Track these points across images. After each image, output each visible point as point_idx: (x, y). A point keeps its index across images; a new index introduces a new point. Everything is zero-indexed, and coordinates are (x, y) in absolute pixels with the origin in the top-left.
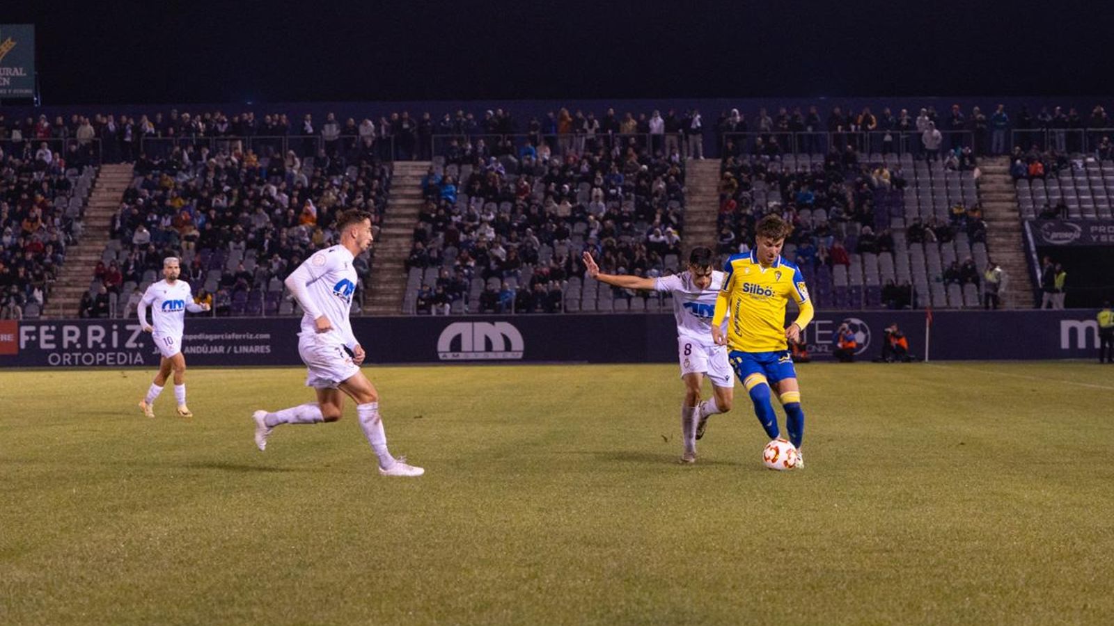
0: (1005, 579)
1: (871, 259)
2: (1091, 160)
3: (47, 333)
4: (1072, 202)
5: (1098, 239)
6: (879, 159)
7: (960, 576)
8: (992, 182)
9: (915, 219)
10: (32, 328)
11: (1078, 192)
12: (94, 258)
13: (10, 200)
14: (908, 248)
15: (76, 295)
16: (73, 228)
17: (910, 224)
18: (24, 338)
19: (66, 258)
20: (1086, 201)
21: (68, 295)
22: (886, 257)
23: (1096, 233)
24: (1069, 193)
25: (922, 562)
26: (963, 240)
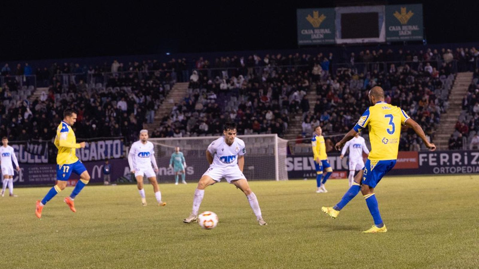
3: (433, 157)
10: (425, 155)
12: (454, 120)
13: (413, 92)
15: (446, 138)
16: (444, 105)
18: (421, 160)
19: (441, 120)
21: (442, 138)
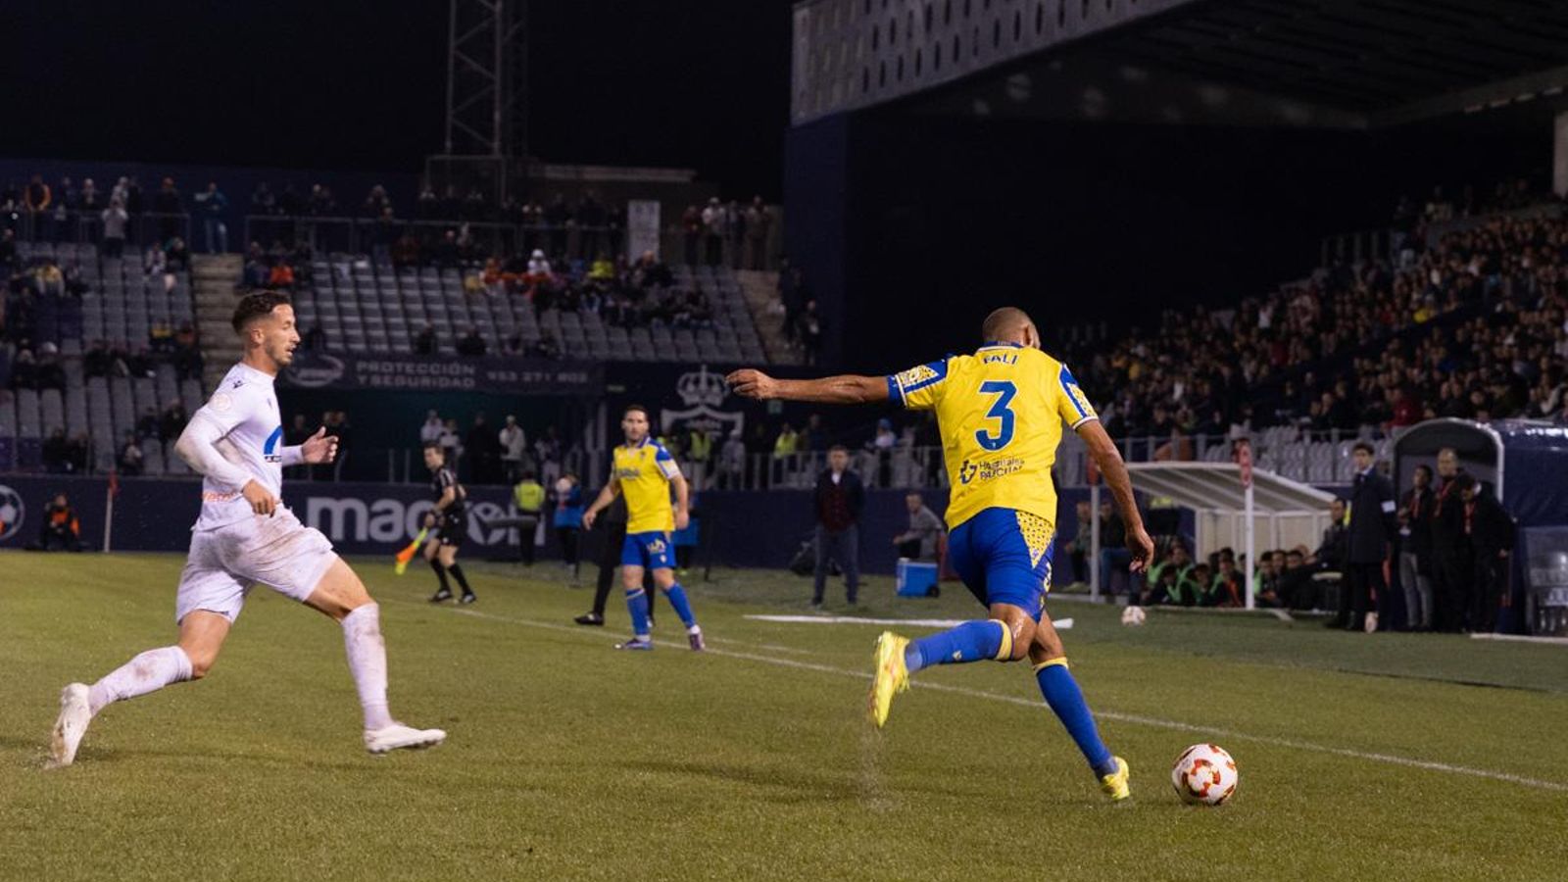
0: (200, 873)
1: (29, 398)
2: (362, 265)
4: (331, 325)
5: (368, 381)
6: (48, 251)
7: (134, 867)
8: (215, 292)
9: (97, 341)
11: (341, 312)
14: (86, 382)
17: (89, 349)
20: (352, 326)
22: (52, 395)
23: (365, 372)
24: (328, 312)
25: (79, 845)
26: (168, 375)
